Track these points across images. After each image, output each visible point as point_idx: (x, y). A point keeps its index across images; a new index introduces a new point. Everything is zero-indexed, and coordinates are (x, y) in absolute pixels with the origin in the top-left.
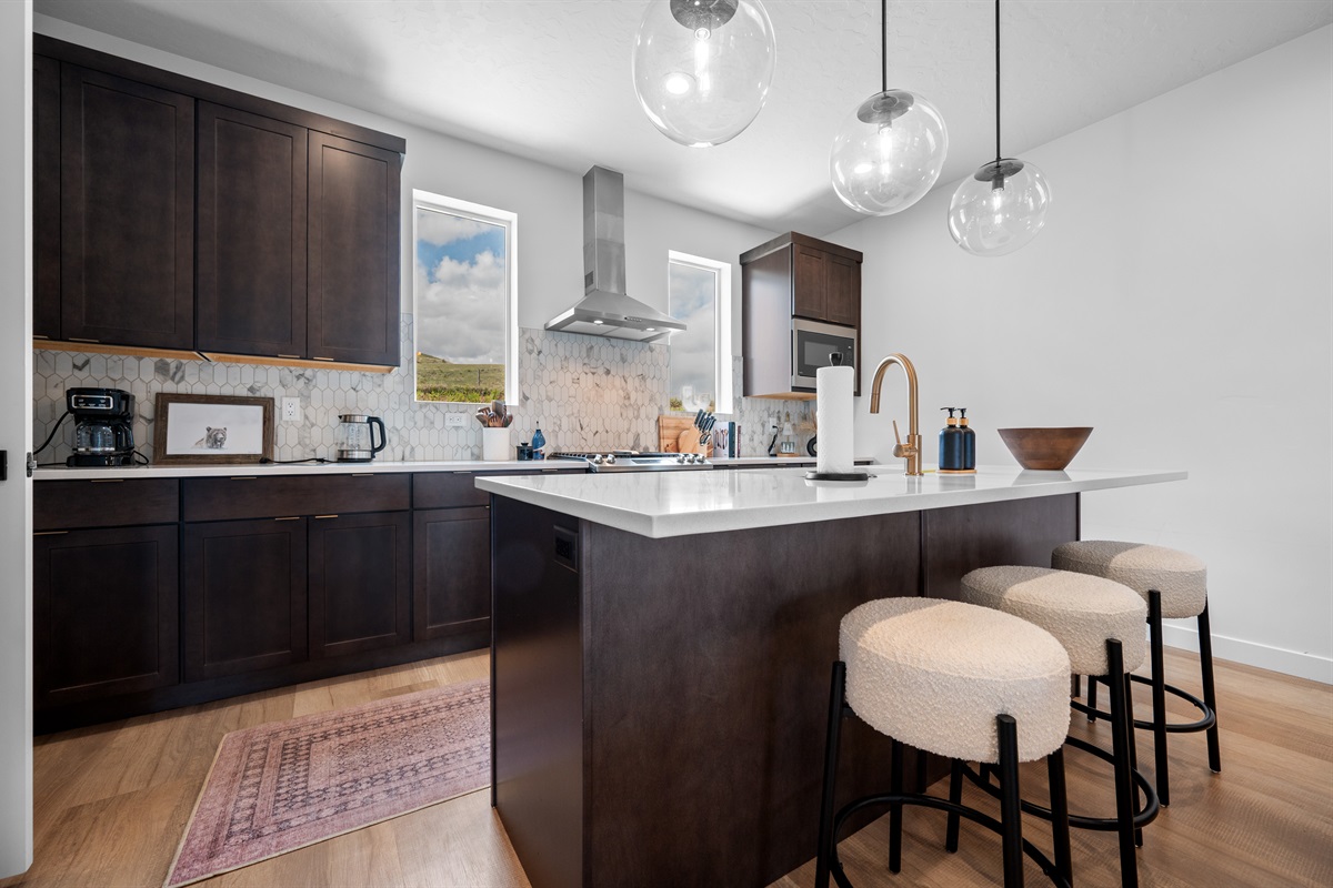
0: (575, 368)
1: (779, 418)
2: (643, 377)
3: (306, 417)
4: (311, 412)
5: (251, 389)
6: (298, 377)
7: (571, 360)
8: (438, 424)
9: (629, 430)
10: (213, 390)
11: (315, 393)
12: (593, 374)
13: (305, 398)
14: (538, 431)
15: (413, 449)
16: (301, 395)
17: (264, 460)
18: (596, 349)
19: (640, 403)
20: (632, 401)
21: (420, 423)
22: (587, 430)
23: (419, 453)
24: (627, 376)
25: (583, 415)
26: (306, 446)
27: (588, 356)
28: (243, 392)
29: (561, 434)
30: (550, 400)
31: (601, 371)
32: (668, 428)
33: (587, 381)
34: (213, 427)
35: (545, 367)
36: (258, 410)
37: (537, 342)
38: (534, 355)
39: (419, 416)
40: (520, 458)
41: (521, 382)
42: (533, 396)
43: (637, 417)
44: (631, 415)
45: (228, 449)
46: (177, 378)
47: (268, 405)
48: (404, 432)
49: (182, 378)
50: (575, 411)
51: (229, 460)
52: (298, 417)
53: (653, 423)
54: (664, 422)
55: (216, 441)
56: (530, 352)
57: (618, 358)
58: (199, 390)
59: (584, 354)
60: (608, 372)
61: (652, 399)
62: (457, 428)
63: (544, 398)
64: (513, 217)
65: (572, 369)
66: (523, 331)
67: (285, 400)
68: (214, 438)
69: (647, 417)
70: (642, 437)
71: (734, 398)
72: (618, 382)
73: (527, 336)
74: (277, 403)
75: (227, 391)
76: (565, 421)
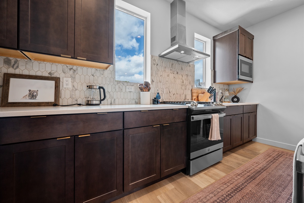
0: (168, 71)
1: (222, 90)
2: (187, 75)
3: (73, 86)
4: (75, 84)
5: (50, 73)
6: (70, 69)
7: (167, 68)
8: (124, 90)
9: (183, 93)
10: (32, 73)
11: (77, 76)
12: (173, 73)
13: (73, 78)
14: (158, 93)
15: (115, 100)
16: (71, 77)
17: (55, 104)
18: (174, 65)
19: (186, 85)
20: (184, 84)
21: (117, 90)
22: (171, 93)
23: (117, 101)
24: (183, 75)
25: (170, 88)
26: (73, 98)
27: (172, 67)
28: (47, 75)
29: (163, 95)
30: (160, 82)
31: (175, 72)
32: (195, 93)
33: (172, 76)
34: (32, 89)
35: (159, 70)
36: (53, 83)
37: (157, 61)
38: (156, 65)
39: (117, 87)
40: (154, 104)
41: (152, 75)
42: (155, 80)
43: (186, 89)
44: (184, 88)
45: (39, 99)
46: (15, 67)
47: (57, 81)
48: (111, 93)
49: (18, 67)
50: (168, 86)
51: (39, 105)
52: (70, 86)
53: (190, 91)
54: (194, 91)
55: (33, 96)
56: (154, 64)
57: (180, 68)
58: (26, 72)
59: (171, 66)
60: (177, 73)
61: (190, 83)
62: (130, 92)
63: (158, 81)
64: (150, 14)
65: (167, 71)
66: (152, 57)
67: (65, 79)
68: (32, 95)
69: (188, 89)
70: (187, 95)
71: (211, 83)
72: (180, 76)
73: (153, 58)
74: (61, 80)
75: (39, 74)
76: (165, 90)
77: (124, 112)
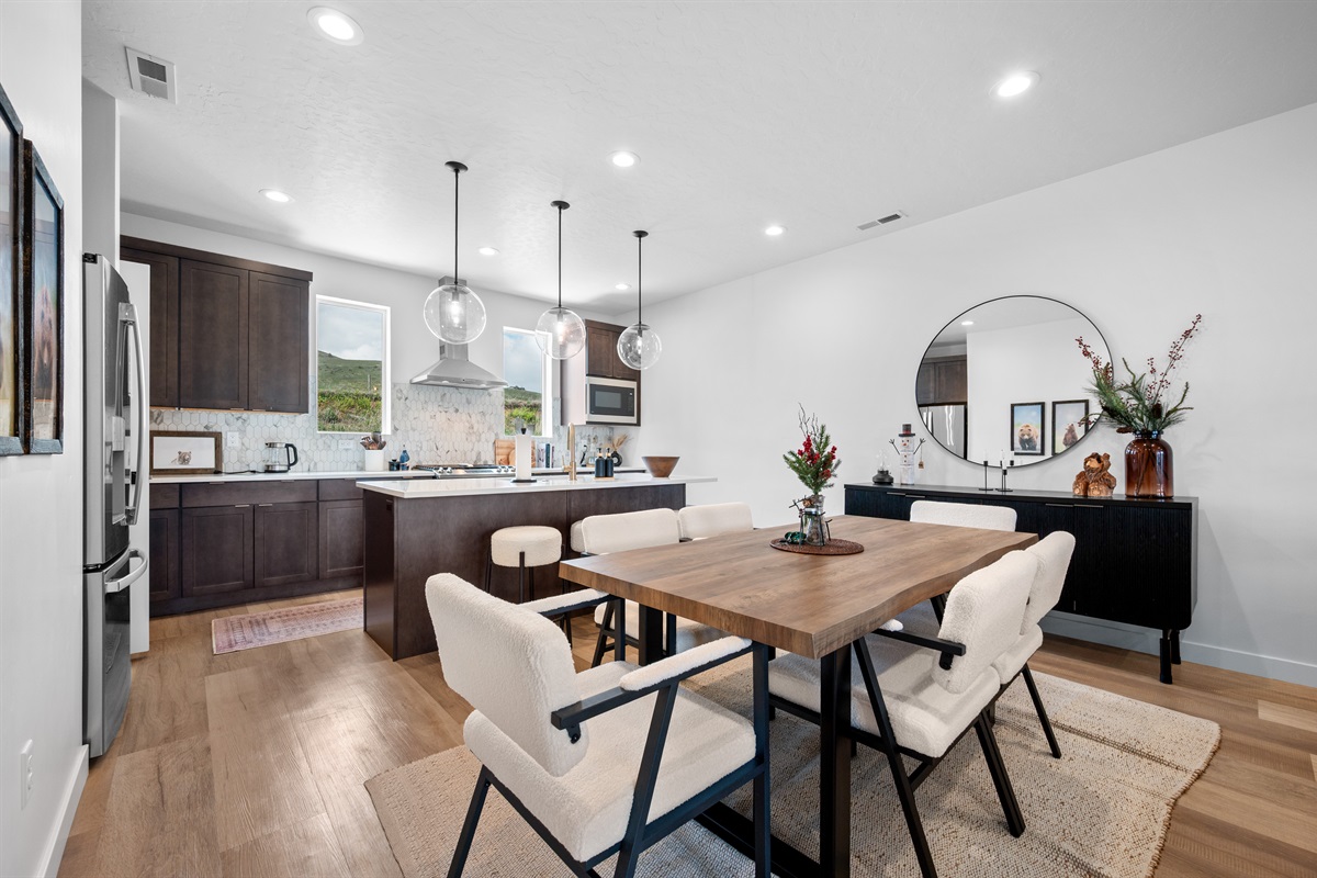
0: (433, 408)
1: (589, 440)
2: (483, 413)
3: (243, 444)
4: (246, 441)
5: (206, 427)
6: (238, 419)
7: (430, 403)
8: (333, 447)
9: (472, 450)
10: (181, 428)
11: (249, 428)
12: (446, 412)
13: (242, 432)
14: (405, 452)
15: (316, 464)
16: (239, 430)
17: (217, 472)
18: (448, 396)
19: (481, 432)
20: (475, 430)
21: (321, 447)
22: (441, 449)
23: (320, 466)
24: (471, 413)
25: (438, 440)
26: (242, 462)
27: (442, 400)
28: (202, 429)
29: (422, 453)
30: (414, 430)
31: (452, 410)
32: (502, 448)
33: (441, 417)
34: (182, 451)
35: (410, 408)
36: (211, 440)
37: (405, 391)
38: (403, 400)
39: (320, 442)
40: (391, 470)
41: (393, 419)
42: (402, 428)
43: (479, 441)
44: (474, 440)
45: (192, 465)
46: (158, 421)
47: (217, 437)
48: (309, 453)
49: (162, 421)
50: (433, 437)
51: (193, 472)
52: (237, 444)
53: (491, 444)
54: (499, 444)
55: (184, 460)
56: (400, 399)
57: (464, 400)
58: (173, 428)
59: (439, 400)
60: (457, 411)
61: (490, 428)
62: (347, 450)
63: (410, 429)
64: (388, 309)
65: (430, 408)
66: (394, 385)
67: (229, 434)
68: (183, 458)
69: (486, 440)
70: (482, 453)
71: (554, 426)
72: (464, 417)
73: (397, 388)
74: (223, 435)
75: (191, 428)
76: (425, 444)
77: (318, 480)
